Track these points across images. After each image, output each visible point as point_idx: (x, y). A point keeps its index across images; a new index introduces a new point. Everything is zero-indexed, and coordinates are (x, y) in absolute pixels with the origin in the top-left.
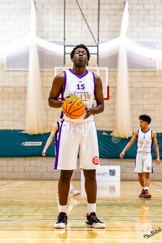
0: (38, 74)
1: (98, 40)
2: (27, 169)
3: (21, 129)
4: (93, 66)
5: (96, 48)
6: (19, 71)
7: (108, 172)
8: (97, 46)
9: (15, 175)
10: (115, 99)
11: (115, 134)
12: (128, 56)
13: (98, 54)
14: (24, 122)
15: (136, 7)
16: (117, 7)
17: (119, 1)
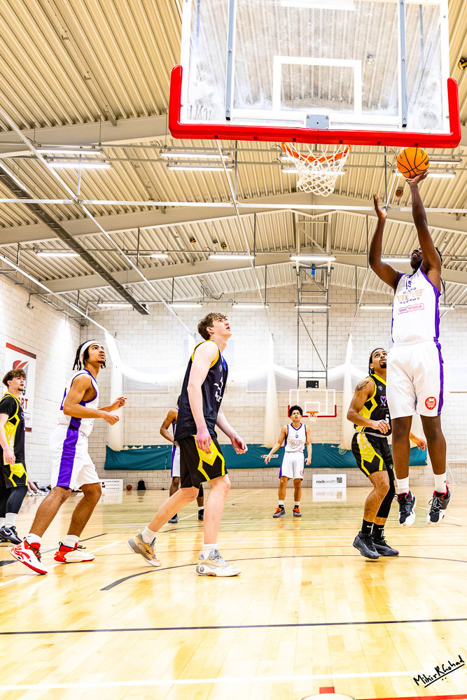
0: (276, 395)
1: (327, 366)
2: (265, 478)
3: (260, 443)
4: (323, 388)
5: (325, 373)
6: (259, 393)
8: (326, 371)
9: (255, 484)
11: (341, 447)
12: (352, 379)
13: (326, 378)
14: (263, 438)
15: (358, 339)
16: (343, 338)
17: (344, 333)
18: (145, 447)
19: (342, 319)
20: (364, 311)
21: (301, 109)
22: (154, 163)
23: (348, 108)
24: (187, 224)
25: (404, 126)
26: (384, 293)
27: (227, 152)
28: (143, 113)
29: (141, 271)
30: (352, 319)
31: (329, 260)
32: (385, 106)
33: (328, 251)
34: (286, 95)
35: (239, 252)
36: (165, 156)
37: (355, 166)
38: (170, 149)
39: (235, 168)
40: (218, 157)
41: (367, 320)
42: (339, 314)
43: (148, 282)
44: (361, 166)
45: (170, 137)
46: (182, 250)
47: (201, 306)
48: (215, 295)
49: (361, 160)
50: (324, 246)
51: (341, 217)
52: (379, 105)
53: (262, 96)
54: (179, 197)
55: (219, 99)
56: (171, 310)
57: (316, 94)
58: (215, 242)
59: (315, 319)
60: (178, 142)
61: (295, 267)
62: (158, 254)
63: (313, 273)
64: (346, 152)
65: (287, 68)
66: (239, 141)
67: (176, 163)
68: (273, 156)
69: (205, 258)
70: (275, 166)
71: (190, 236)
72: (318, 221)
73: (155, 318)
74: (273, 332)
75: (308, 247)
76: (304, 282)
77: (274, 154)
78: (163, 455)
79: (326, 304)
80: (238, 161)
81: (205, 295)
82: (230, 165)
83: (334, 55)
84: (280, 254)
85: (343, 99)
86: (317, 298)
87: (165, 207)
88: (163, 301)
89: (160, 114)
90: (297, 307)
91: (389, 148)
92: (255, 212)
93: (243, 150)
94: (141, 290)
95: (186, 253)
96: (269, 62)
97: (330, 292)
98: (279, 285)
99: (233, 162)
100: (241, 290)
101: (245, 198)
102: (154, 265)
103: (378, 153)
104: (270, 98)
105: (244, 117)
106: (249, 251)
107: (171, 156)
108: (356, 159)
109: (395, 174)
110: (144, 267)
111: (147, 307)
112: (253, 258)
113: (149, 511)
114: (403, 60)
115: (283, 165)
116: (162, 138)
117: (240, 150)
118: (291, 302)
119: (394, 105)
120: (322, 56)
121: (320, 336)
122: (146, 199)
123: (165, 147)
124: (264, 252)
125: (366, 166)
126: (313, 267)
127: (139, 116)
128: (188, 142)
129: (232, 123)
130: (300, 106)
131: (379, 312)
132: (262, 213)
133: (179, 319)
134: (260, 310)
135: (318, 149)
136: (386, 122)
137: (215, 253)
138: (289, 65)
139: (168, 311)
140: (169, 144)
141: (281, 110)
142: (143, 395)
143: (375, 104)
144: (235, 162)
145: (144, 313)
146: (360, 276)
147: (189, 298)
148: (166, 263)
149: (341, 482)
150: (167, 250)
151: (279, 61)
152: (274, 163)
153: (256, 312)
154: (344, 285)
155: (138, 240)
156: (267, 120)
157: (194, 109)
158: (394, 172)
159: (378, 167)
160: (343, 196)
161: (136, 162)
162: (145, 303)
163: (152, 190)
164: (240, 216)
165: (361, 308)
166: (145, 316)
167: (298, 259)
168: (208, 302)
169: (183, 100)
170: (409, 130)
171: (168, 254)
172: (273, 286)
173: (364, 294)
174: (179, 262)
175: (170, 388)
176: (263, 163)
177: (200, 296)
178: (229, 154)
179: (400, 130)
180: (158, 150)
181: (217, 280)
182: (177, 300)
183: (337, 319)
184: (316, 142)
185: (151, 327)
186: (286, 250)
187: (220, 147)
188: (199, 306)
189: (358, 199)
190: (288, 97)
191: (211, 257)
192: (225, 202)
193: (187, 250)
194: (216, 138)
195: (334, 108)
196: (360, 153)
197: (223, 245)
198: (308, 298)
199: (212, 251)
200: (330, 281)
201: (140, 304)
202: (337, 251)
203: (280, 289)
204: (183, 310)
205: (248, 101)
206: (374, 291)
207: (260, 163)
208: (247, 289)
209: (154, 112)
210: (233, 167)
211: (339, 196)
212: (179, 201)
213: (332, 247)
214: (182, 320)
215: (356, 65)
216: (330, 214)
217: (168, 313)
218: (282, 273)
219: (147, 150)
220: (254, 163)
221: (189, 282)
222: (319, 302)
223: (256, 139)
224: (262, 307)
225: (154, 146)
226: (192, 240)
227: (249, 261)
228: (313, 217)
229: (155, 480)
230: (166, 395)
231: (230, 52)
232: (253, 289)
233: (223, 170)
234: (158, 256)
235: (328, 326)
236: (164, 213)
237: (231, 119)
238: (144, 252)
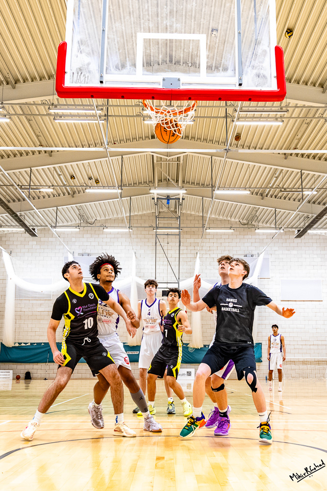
1: (179, 279)
5: (177, 284)
7: (186, 373)
8: (178, 283)
10: (191, 320)
11: (191, 346)
14: (127, 337)
15: (205, 256)
16: (192, 256)
17: (193, 252)
18: (32, 344)
19: (192, 240)
20: (209, 234)
21: (159, 73)
22: (43, 117)
23: (195, 72)
24: (68, 164)
25: (240, 85)
26: (225, 218)
27: (100, 108)
28: (36, 78)
29: (32, 203)
30: (199, 240)
31: (181, 193)
32: (225, 69)
33: (180, 185)
34: (147, 63)
35: (109, 187)
36: (52, 111)
37: (202, 117)
38: (56, 106)
39: (107, 120)
40: (94, 112)
41: (211, 241)
42: (188, 236)
43: (37, 211)
44: (207, 117)
45: (56, 96)
46: (64, 185)
47: (78, 230)
48: (89, 221)
49: (207, 112)
50: (177, 181)
51: (191, 158)
52: (221, 69)
53: (128, 64)
54: (63, 143)
55: (94, 67)
56: (55, 233)
57: (171, 61)
58: (90, 178)
59: (169, 240)
60: (63, 101)
61: (153, 199)
62: (46, 188)
63: (168, 203)
64: (193, 106)
65: (148, 42)
66: (110, 100)
67: (61, 117)
68: (137, 110)
69: (82, 191)
70: (139, 118)
71: (71, 174)
72: (172, 161)
73: (42, 239)
74: (135, 251)
75: (164, 182)
76: (161, 210)
77: (138, 108)
78: (45, 351)
79: (179, 228)
80: (109, 114)
81: (82, 221)
82: (103, 118)
83: (185, 31)
84: (141, 188)
85: (192, 65)
86: (171, 223)
87: (52, 152)
88: (49, 226)
89: (49, 79)
90: (155, 230)
91: (229, 103)
92: (122, 155)
93: (112, 106)
94: (32, 218)
95: (67, 187)
96: (134, 37)
97: (181, 217)
98: (140, 213)
99: (105, 115)
100: (110, 217)
101: (115, 144)
102: (42, 197)
103: (220, 107)
104: (134, 65)
105: (113, 80)
106: (117, 186)
107: (56, 111)
108: (202, 112)
109: (234, 123)
110: (34, 199)
111: (36, 231)
112: (120, 191)
113: (34, 396)
114: (239, 33)
115: (145, 117)
116: (51, 97)
117: (110, 106)
118: (151, 227)
119: (232, 68)
120: (176, 31)
121: (173, 253)
122: (37, 145)
123: (53, 104)
124: (129, 186)
125: (211, 117)
126: (168, 198)
127: (32, 81)
128: (70, 101)
129: (104, 85)
130: (157, 71)
131: (221, 234)
132: (128, 156)
133: (61, 240)
134: (126, 233)
135: (172, 104)
136: (225, 81)
137: (90, 187)
138: (150, 39)
139: (53, 234)
140: (56, 102)
141: (143, 75)
142: (31, 302)
143: (217, 68)
144: (107, 115)
145: (34, 235)
146: (206, 205)
147: (69, 224)
148: (52, 196)
149: (190, 375)
150: (53, 186)
151: (141, 37)
152: (137, 116)
153: (122, 234)
154: (193, 213)
155: (30, 178)
156: (132, 83)
157: (75, 75)
158: (233, 121)
159: (220, 117)
160: (193, 141)
161: (30, 117)
162: (34, 227)
163: (42, 138)
164: (110, 158)
165: (207, 231)
166: (35, 238)
167: (156, 192)
168: (84, 227)
169: (67, 69)
170: (244, 88)
171: (53, 189)
172: (136, 214)
173: (209, 219)
174: (62, 195)
175: (53, 295)
176: (129, 116)
177: (78, 222)
178: (102, 109)
179: (237, 88)
180: (47, 107)
181: (91, 209)
182: (60, 225)
183: (187, 240)
184: (171, 99)
185: (38, 247)
186: (146, 185)
187: (95, 104)
188: (77, 230)
189: (205, 143)
190: (148, 64)
191: (87, 191)
192: (98, 147)
193: (68, 185)
194: (92, 97)
195: (185, 72)
196: (206, 106)
197: (97, 181)
198: (164, 223)
199: (87, 186)
200: (181, 209)
201: (31, 228)
202: (187, 185)
203: (141, 216)
204: (64, 233)
205: (117, 67)
206: (217, 217)
207: (127, 116)
208: (115, 216)
209: (44, 77)
210: (105, 119)
211: (189, 141)
212: (63, 147)
213: (183, 182)
214: (64, 241)
215: (202, 38)
216: (182, 155)
217: (52, 235)
218: (143, 204)
219: (38, 107)
220: (122, 116)
221: (69, 211)
222: (173, 226)
223: (123, 97)
224: (127, 230)
225: (43, 104)
226: (72, 177)
227: (116, 194)
228: (168, 158)
229: (39, 372)
230: (49, 301)
231: (103, 30)
232: (120, 216)
233: (97, 122)
234: (45, 190)
235: (180, 246)
236: (51, 156)
237: (104, 82)
238: (35, 187)
